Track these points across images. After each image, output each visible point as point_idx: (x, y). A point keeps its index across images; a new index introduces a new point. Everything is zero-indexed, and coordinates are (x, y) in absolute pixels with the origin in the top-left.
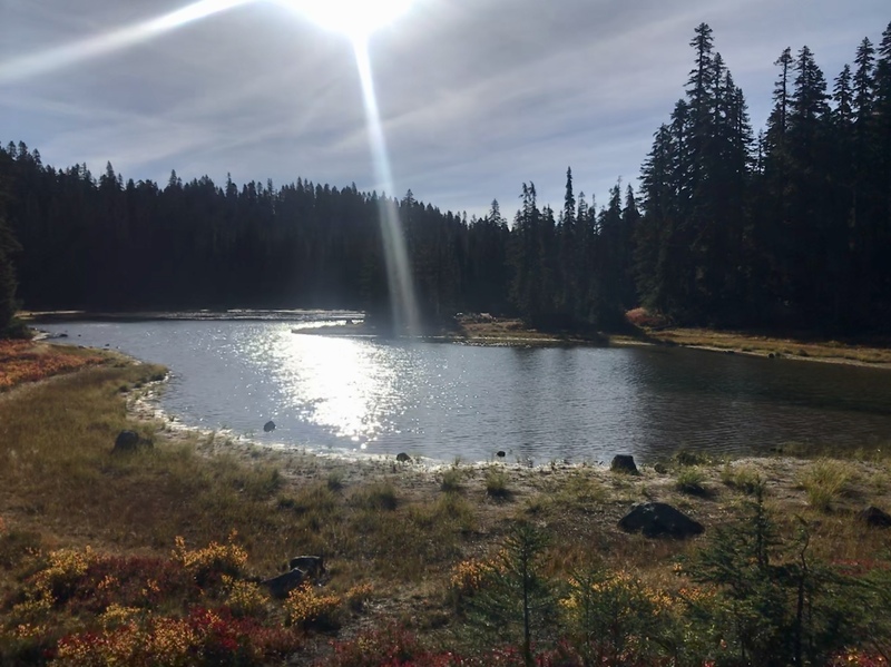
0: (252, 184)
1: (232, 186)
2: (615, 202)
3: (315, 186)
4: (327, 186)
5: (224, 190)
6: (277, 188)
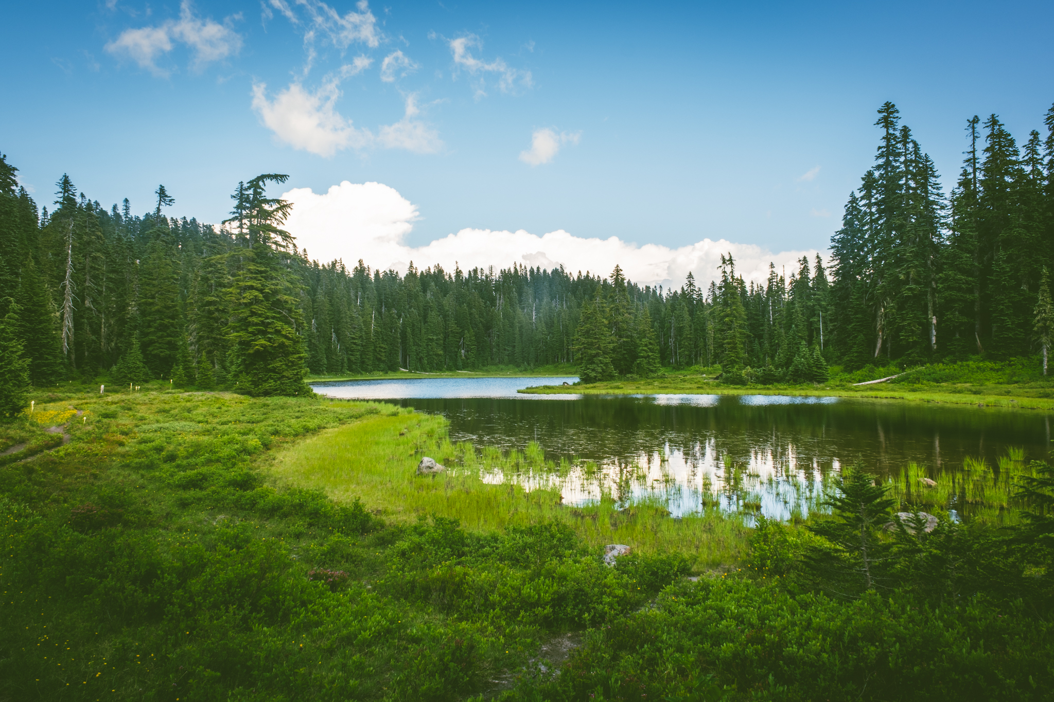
0: (475, 271)
1: (459, 273)
2: (804, 271)
3: (528, 269)
4: (538, 268)
5: (453, 276)
6: (497, 274)
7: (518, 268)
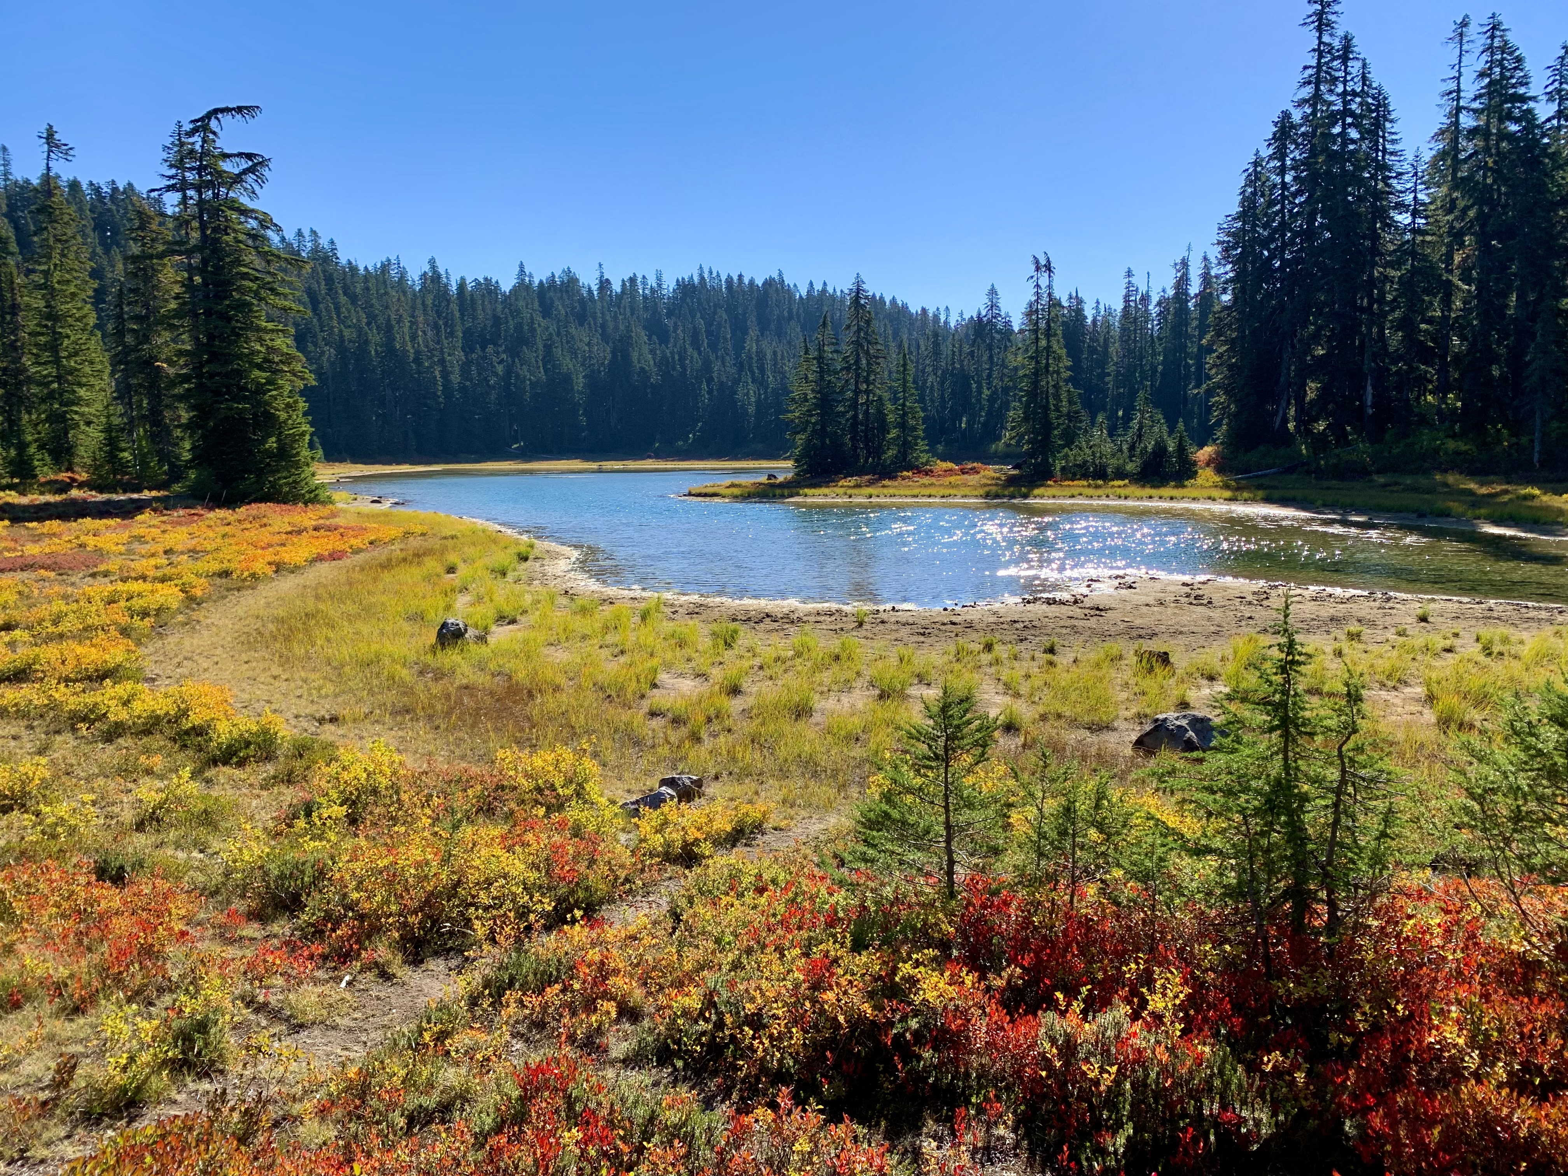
0: (633, 280)
1: (604, 284)
3: (724, 278)
4: (740, 277)
5: (595, 288)
6: (669, 285)
7: (706, 276)
